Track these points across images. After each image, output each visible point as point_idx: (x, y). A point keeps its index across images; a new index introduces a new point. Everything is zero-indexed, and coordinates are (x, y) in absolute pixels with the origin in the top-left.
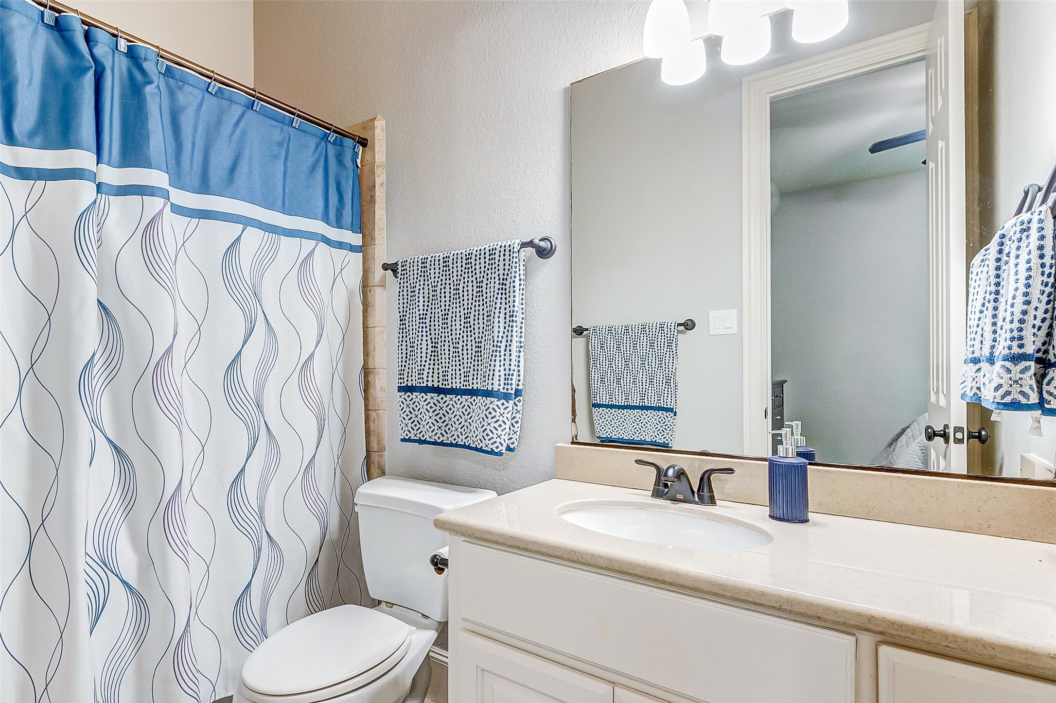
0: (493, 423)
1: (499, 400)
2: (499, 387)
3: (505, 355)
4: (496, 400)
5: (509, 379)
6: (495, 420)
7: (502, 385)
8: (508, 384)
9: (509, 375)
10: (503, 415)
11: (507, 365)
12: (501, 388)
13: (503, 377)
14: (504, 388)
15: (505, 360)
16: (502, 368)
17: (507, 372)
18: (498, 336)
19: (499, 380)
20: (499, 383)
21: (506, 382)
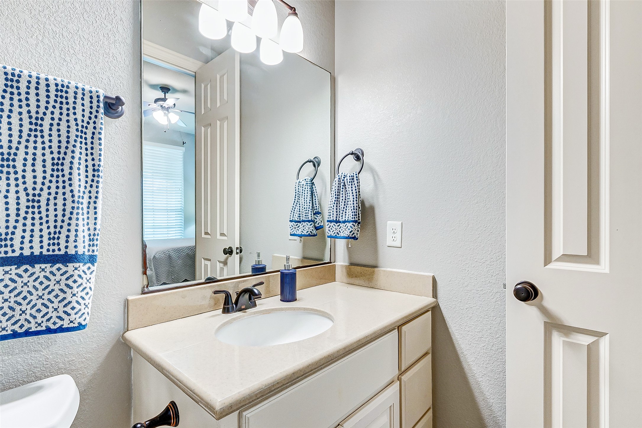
0: (79, 293)
1: (85, 264)
2: (84, 250)
3: (88, 213)
4: (81, 264)
5: (95, 240)
6: (81, 288)
7: (87, 247)
8: (93, 245)
9: (94, 235)
10: (90, 281)
11: (92, 224)
12: (86, 250)
13: (87, 238)
14: (89, 250)
15: (88, 218)
16: (86, 228)
17: (92, 232)
18: (79, 191)
19: (84, 242)
20: (84, 245)
21: (91, 243)
